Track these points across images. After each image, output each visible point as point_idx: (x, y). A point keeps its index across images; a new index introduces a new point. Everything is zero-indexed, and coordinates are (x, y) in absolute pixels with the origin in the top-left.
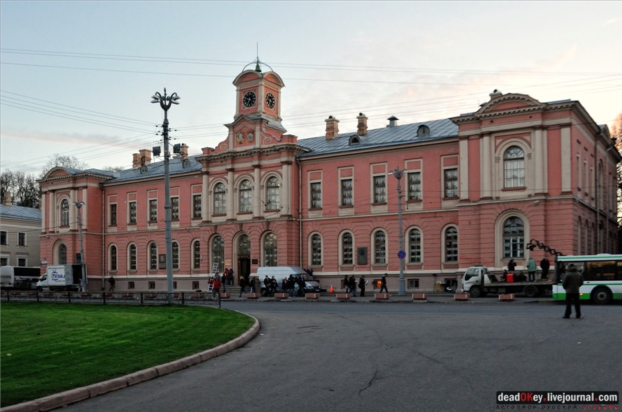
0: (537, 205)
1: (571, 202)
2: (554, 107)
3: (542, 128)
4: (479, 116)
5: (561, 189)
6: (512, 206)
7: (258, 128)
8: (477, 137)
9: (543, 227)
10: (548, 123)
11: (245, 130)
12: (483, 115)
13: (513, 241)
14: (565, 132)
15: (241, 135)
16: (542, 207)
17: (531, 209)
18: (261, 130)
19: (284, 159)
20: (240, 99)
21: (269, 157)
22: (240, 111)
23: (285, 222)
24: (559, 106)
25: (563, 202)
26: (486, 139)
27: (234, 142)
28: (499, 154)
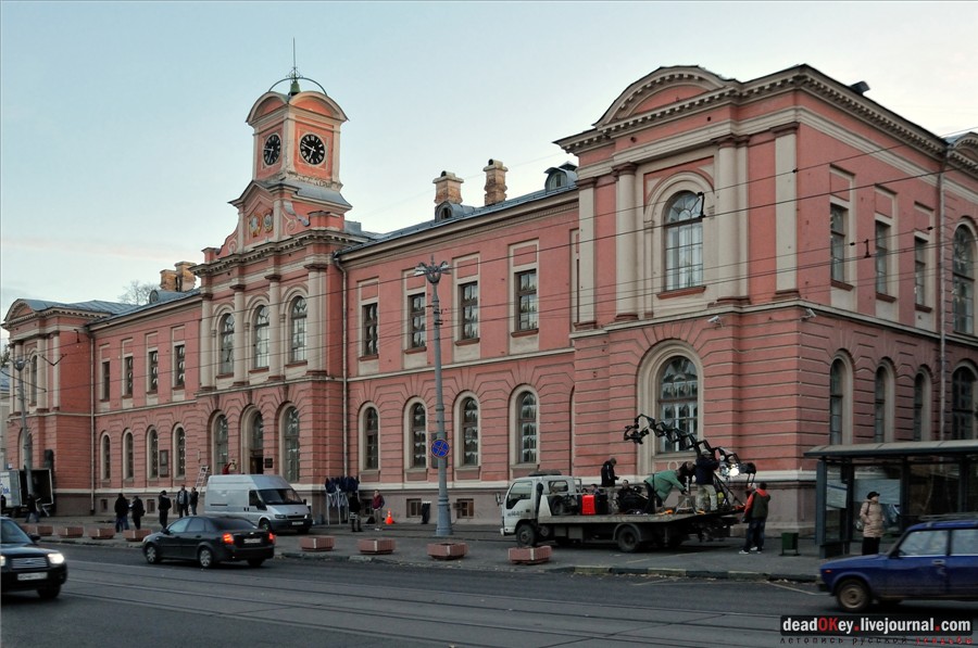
0: (717, 326)
1: (793, 314)
2: (755, 88)
3: (735, 141)
4: (604, 129)
5: (775, 286)
6: (670, 332)
7: (277, 204)
8: (611, 179)
9: (729, 380)
10: (748, 128)
11: (261, 210)
12: (613, 126)
13: (682, 413)
14: (785, 146)
15: (255, 220)
16: (728, 332)
17: (707, 335)
18: (282, 206)
19: (310, 260)
20: (259, 150)
21: (294, 257)
22: (257, 175)
23: (310, 384)
24: (767, 85)
25: (776, 316)
26: (624, 180)
27: (245, 236)
28: (653, 213)
